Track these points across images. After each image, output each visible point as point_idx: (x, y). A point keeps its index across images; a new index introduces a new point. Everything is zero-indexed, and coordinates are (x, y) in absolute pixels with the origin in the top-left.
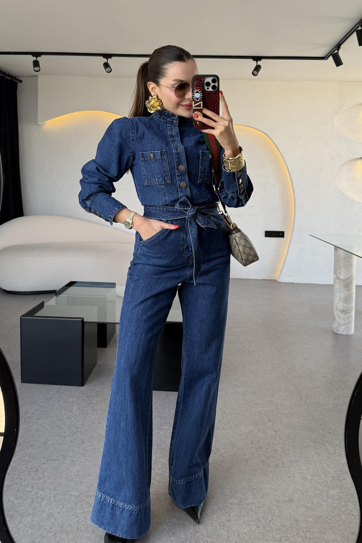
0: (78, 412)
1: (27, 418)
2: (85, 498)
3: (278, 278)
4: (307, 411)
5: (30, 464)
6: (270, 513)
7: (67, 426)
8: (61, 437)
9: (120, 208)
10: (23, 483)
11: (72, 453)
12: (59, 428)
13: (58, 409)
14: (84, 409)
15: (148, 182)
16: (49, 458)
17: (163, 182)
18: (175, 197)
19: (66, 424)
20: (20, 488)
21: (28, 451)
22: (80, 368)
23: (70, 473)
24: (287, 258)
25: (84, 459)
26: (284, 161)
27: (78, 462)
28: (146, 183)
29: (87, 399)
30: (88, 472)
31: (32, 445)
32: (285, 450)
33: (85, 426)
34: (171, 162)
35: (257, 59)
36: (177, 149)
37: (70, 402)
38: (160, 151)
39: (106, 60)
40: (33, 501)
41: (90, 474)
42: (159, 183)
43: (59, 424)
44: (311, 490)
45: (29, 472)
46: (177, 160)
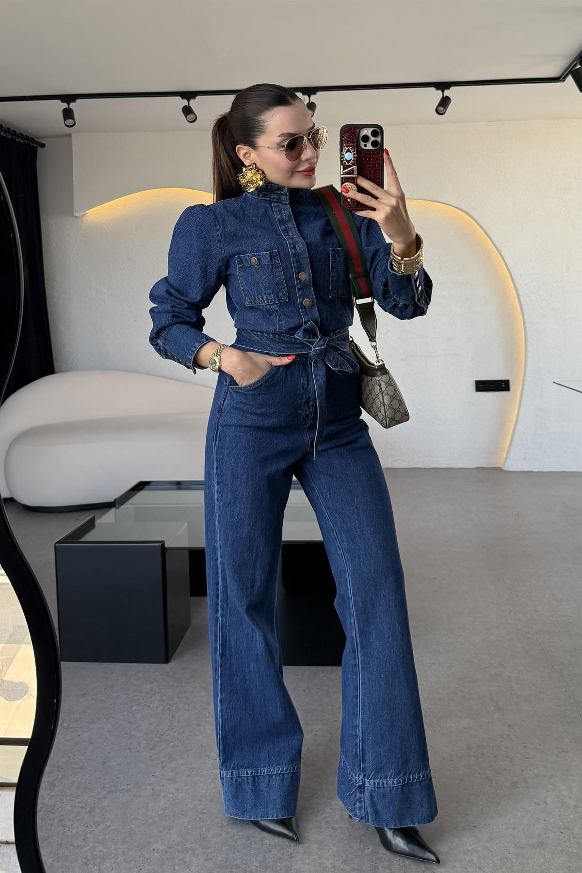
0: (161, 708)
1: (73, 722)
2: (177, 853)
3: (504, 464)
4: (564, 689)
5: (80, 800)
6: (506, 867)
7: (142, 732)
8: (132, 752)
9: (203, 342)
10: (68, 834)
11: (153, 779)
12: (128, 736)
13: (126, 704)
14: (171, 702)
15: (251, 301)
16: (113, 789)
17: (275, 301)
18: (296, 322)
19: (140, 729)
20: (62, 842)
21: (75, 778)
22: (162, 631)
23: (150, 813)
24: (518, 427)
25: (174, 787)
26: (502, 257)
27: (163, 794)
28: (248, 303)
29: (175, 684)
30: (182, 810)
31: (82, 768)
32: (528, 758)
33: (173, 731)
34: (287, 268)
35: (442, 86)
36: (294, 248)
37: (146, 691)
38: (268, 252)
39: (187, 102)
40: (86, 862)
41: (185, 812)
42: (268, 302)
43: (128, 730)
44: (576, 824)
45: (78, 814)
46: (295, 265)
